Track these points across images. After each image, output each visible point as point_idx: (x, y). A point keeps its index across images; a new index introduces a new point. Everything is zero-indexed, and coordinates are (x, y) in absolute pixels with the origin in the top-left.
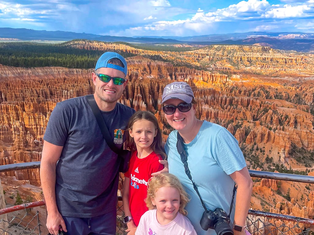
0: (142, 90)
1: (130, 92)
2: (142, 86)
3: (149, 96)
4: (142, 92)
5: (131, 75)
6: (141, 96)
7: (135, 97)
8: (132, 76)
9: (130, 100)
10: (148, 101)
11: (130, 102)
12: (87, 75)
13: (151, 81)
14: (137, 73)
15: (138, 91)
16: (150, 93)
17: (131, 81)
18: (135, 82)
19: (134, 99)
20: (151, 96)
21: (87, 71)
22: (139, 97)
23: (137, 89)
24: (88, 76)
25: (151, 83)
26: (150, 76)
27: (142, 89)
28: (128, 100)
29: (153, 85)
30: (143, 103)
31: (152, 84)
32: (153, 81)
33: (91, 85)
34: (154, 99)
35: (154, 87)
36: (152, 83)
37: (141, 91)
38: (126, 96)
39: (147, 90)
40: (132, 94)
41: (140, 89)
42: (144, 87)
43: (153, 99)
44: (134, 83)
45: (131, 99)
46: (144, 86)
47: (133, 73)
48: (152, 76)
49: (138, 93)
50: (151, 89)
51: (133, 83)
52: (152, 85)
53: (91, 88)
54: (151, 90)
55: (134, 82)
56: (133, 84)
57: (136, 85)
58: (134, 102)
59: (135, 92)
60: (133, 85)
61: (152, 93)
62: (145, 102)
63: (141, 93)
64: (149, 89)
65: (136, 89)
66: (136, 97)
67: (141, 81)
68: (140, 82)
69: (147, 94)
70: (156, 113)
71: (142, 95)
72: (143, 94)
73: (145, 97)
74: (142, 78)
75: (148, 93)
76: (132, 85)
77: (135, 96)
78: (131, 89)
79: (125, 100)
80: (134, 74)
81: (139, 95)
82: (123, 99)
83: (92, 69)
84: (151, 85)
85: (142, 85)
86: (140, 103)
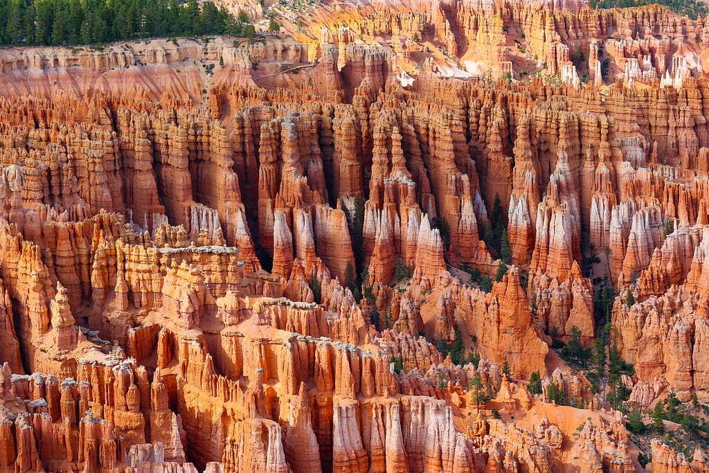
0: (416, 150)
1: (345, 162)
2: (416, 127)
3: (458, 182)
4: (417, 162)
5: (349, 65)
6: (411, 184)
7: (373, 192)
8: (356, 74)
9: (344, 208)
10: (453, 212)
11: (344, 219)
12: (100, 79)
13: (463, 94)
14: (383, 57)
15: (389, 155)
16: (460, 165)
17: (346, 100)
18: (373, 107)
19: (372, 202)
20: (465, 178)
21: (102, 58)
22: (395, 188)
23: (387, 142)
24: (106, 83)
25: (467, 108)
26: (459, 66)
27: (415, 142)
28: (335, 207)
29: (478, 116)
30: (425, 221)
31: (472, 113)
32: (476, 94)
33: (124, 137)
34: (483, 197)
35: (481, 129)
36: (473, 104)
37: (407, 154)
38: (322, 185)
39: (443, 149)
40: (356, 175)
41: (405, 144)
42: (423, 132)
43: (479, 197)
44: (368, 112)
45: (350, 205)
46: (423, 125)
47: (360, 55)
48: (472, 67)
49: (390, 165)
50: (463, 138)
51: (361, 109)
52: (472, 119)
53: (121, 150)
54: (464, 147)
55: (366, 106)
56: (363, 116)
57: (381, 119)
58: (368, 216)
59: (376, 159)
60: (364, 124)
61: (473, 162)
62: (433, 215)
63: (408, 167)
64: (454, 142)
65: (376, 143)
66: (381, 189)
67: (405, 98)
68: (403, 104)
69: (446, 169)
70: (499, 280)
71: (416, 178)
72: (422, 170)
73: (435, 189)
74: (411, 81)
75: (452, 166)
76: (356, 125)
77: (374, 183)
78: (349, 148)
79: (319, 207)
80: (368, 63)
81: (400, 176)
82: (305, 201)
83: (131, 44)
84: (467, 115)
85: (411, 120)
86: (404, 221)
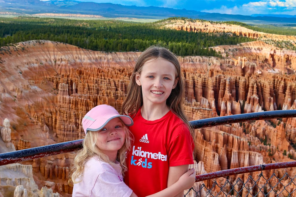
0: (260, 90)
1: (241, 91)
2: (261, 84)
3: (270, 99)
4: (260, 93)
5: (245, 67)
6: (258, 98)
7: (248, 99)
8: (247, 69)
9: (240, 102)
10: (268, 107)
11: (239, 105)
12: (183, 65)
13: (274, 77)
14: (254, 66)
15: (253, 90)
16: (271, 95)
17: (243, 75)
18: (250, 78)
19: (247, 102)
20: (272, 98)
21: (184, 59)
22: (254, 99)
23: (253, 87)
24: (184, 66)
25: (274, 81)
26: (273, 70)
27: (260, 88)
28: (237, 102)
29: (277, 83)
30: (260, 108)
31: (276, 82)
32: (277, 77)
33: (187, 79)
34: (276, 104)
35: (278, 86)
36: (276, 80)
37: (258, 91)
38: (235, 96)
39: (267, 90)
40: (244, 95)
41: (257, 88)
42: (262, 85)
43: (275, 104)
44: (249, 79)
45: (242, 102)
46: (262, 84)
47: (248, 65)
48: (277, 71)
49: (253, 93)
50: (273, 88)
51: (247, 78)
52: (276, 84)
53: (186, 82)
54: (273, 91)
55: (248, 77)
56: (247, 80)
57: (252, 81)
58: (246, 105)
59: (249, 91)
60: (247, 82)
61: (275, 94)
62: (263, 107)
63: (258, 94)
64: (270, 89)
65: (250, 87)
66: (250, 99)
67: (258, 76)
68: (258, 78)
69: (267, 96)
70: (278, 125)
71: (259, 97)
72: (261, 95)
73: (264, 100)
74: (260, 73)
75: (269, 95)
76: (245, 82)
77: (248, 97)
78: (243, 88)
79: (233, 102)
80: (250, 67)
81: (255, 96)
82: (230, 100)
83: (191, 57)
84: (274, 82)
85: (260, 82)
86: (255, 108)
